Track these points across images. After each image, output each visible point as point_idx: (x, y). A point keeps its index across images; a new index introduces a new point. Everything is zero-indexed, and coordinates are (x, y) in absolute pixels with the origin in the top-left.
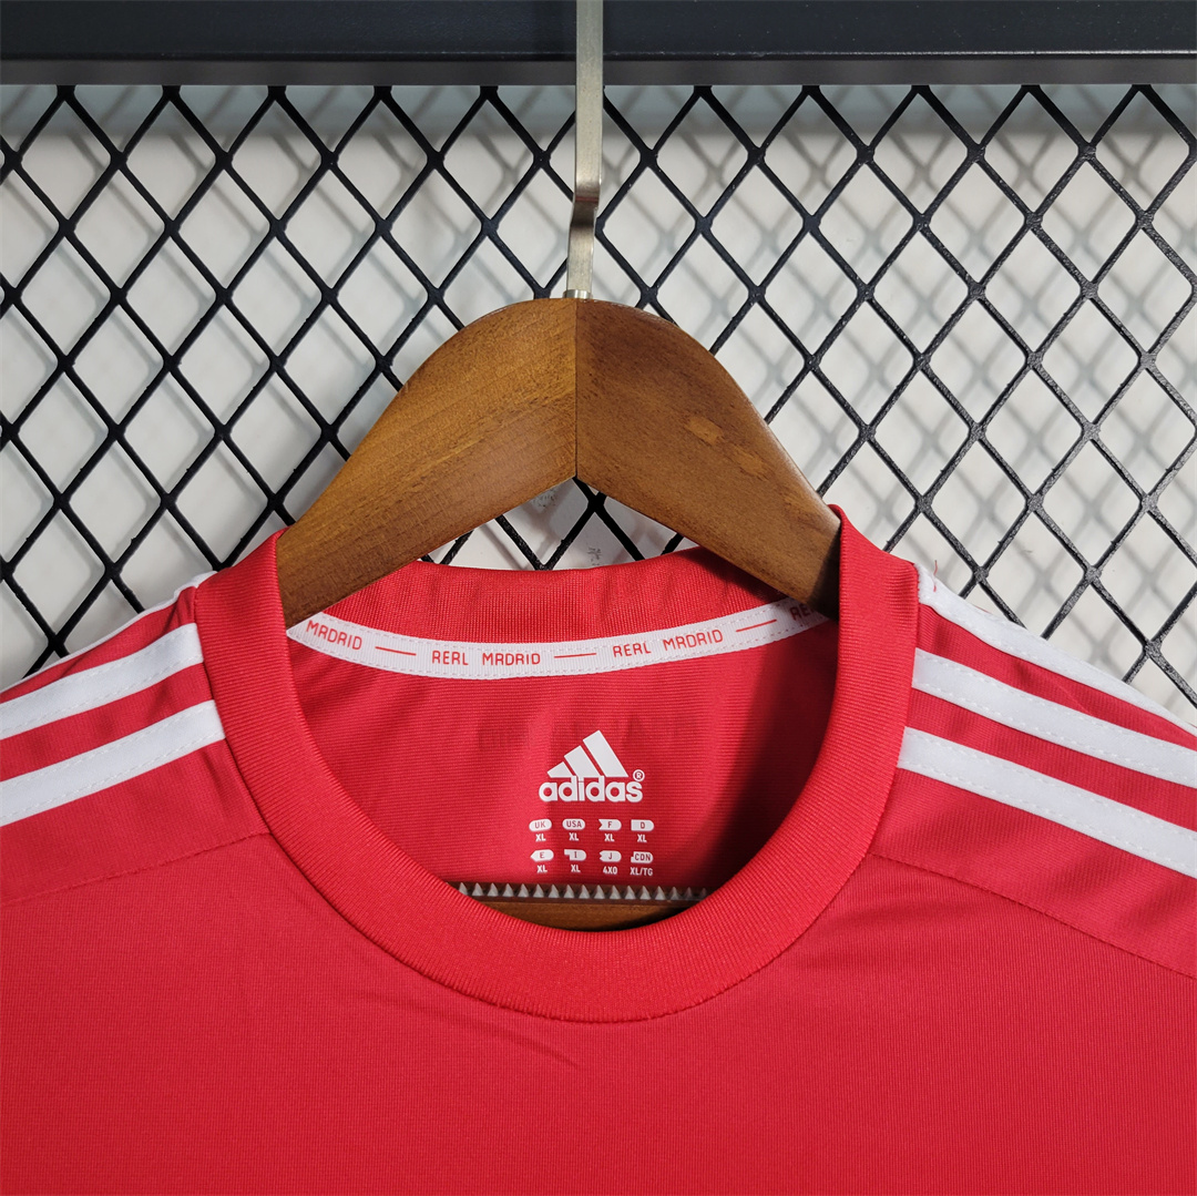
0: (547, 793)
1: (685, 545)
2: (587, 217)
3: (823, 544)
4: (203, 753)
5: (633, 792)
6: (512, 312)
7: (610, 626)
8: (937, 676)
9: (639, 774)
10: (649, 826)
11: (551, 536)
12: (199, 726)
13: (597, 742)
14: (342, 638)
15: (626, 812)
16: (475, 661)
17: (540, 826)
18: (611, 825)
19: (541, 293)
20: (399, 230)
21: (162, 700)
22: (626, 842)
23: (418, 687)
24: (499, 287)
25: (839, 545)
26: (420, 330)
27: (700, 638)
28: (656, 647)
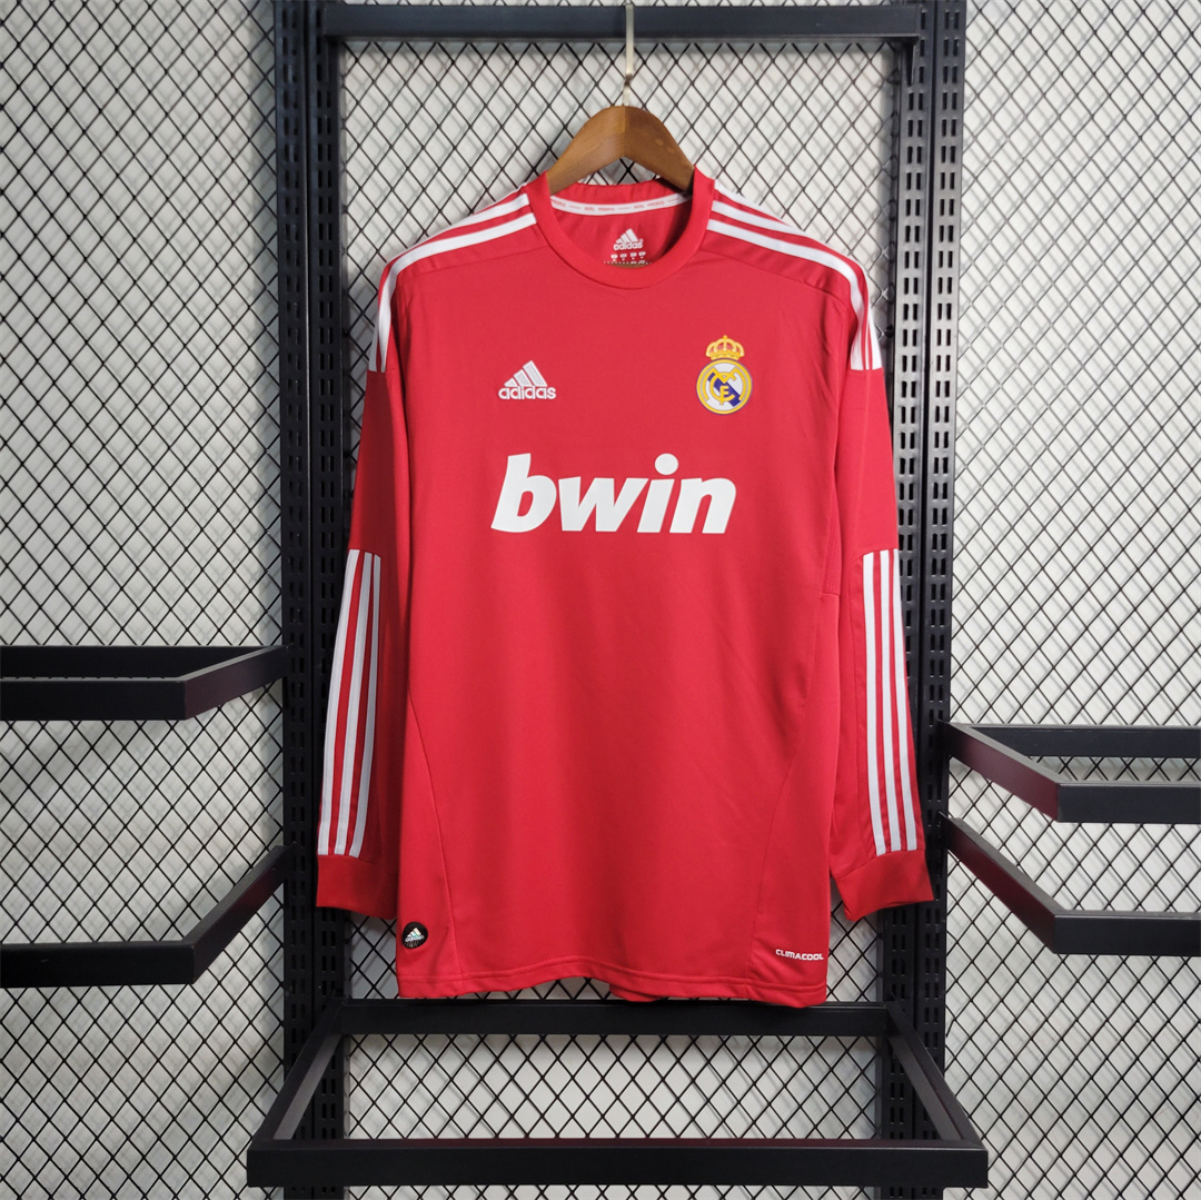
0: (616, 247)
1: (658, 177)
2: (628, 81)
3: (690, 173)
4: (532, 227)
5: (640, 245)
6: (603, 111)
7: (632, 199)
8: (718, 207)
9: (642, 240)
10: (644, 253)
11: (614, 181)
12: (529, 220)
13: (630, 232)
14: (560, 203)
15: (638, 250)
16: (597, 210)
17: (614, 257)
18: (633, 255)
19: (613, 105)
20: (569, 85)
21: (520, 213)
22: (638, 258)
23: (582, 217)
24: (598, 103)
25: (694, 174)
26: (575, 118)
27: (658, 203)
28: (646, 206)
